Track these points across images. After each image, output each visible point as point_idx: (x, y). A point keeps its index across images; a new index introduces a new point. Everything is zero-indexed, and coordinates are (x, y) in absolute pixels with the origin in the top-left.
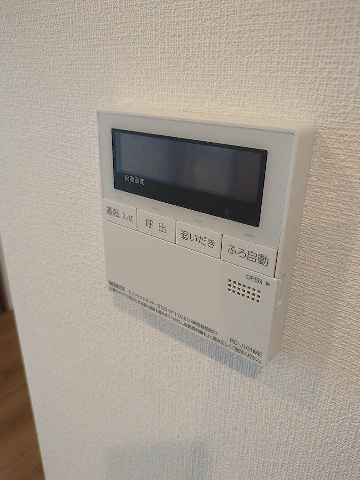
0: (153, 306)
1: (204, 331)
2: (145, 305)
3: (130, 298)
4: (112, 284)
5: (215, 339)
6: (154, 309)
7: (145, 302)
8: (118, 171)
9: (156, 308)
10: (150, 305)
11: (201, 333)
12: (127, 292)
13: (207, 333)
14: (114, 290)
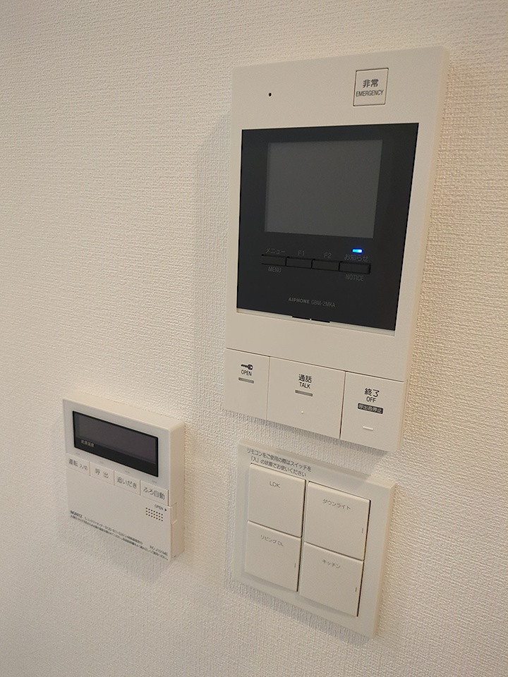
0: (102, 527)
1: (134, 542)
2: (96, 527)
3: (86, 522)
4: (72, 512)
5: (141, 547)
6: (102, 530)
7: (96, 525)
8: (77, 436)
9: (104, 529)
10: (100, 527)
11: (133, 544)
12: (83, 518)
13: (137, 543)
14: (74, 517)
